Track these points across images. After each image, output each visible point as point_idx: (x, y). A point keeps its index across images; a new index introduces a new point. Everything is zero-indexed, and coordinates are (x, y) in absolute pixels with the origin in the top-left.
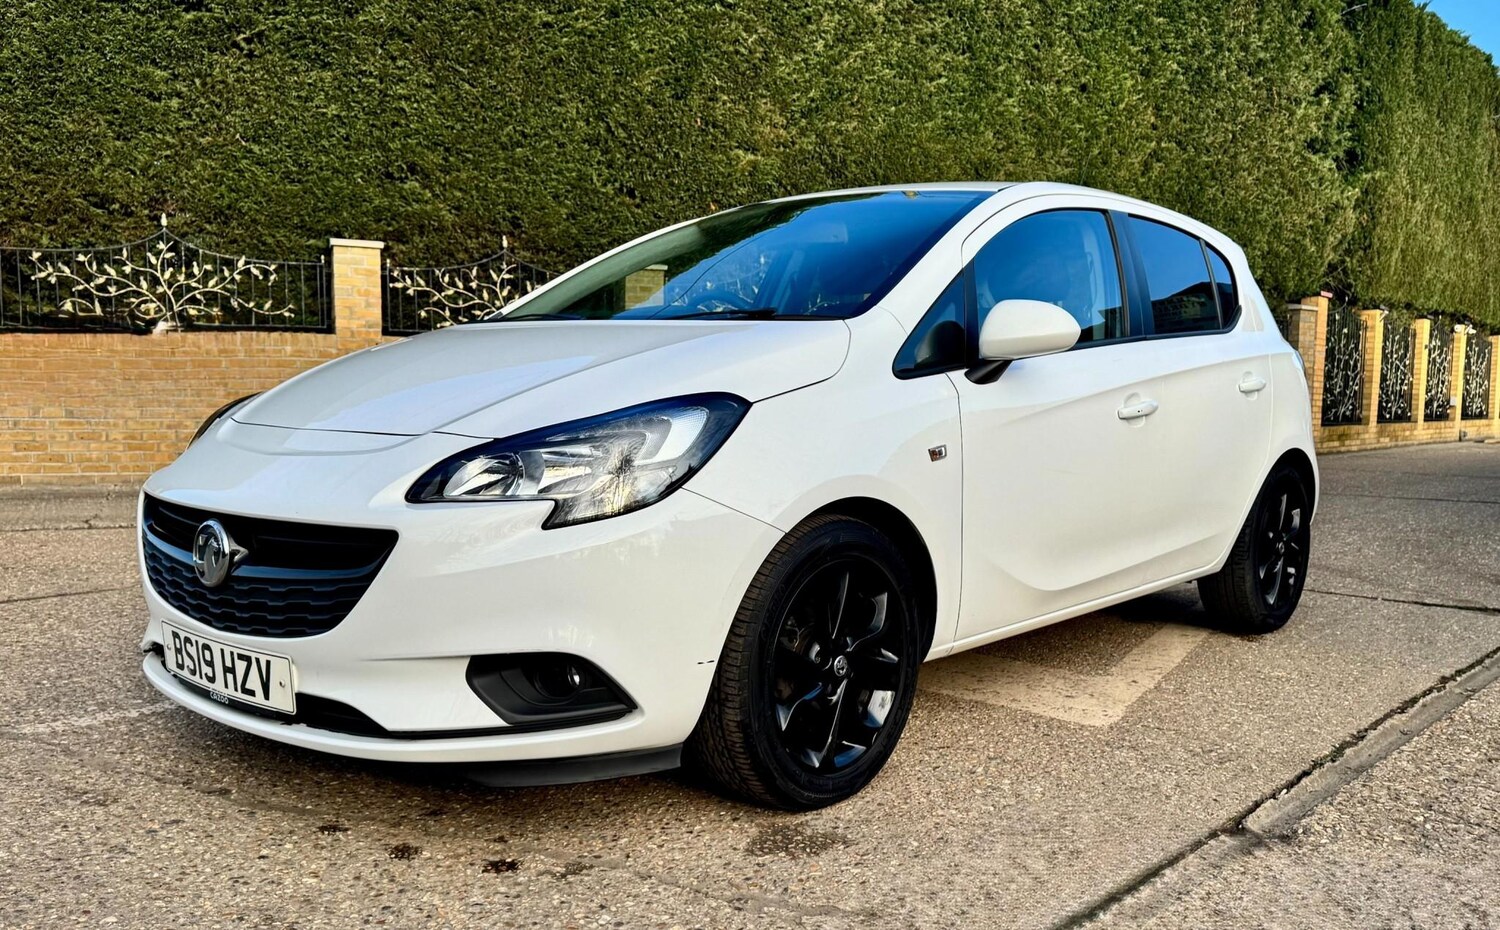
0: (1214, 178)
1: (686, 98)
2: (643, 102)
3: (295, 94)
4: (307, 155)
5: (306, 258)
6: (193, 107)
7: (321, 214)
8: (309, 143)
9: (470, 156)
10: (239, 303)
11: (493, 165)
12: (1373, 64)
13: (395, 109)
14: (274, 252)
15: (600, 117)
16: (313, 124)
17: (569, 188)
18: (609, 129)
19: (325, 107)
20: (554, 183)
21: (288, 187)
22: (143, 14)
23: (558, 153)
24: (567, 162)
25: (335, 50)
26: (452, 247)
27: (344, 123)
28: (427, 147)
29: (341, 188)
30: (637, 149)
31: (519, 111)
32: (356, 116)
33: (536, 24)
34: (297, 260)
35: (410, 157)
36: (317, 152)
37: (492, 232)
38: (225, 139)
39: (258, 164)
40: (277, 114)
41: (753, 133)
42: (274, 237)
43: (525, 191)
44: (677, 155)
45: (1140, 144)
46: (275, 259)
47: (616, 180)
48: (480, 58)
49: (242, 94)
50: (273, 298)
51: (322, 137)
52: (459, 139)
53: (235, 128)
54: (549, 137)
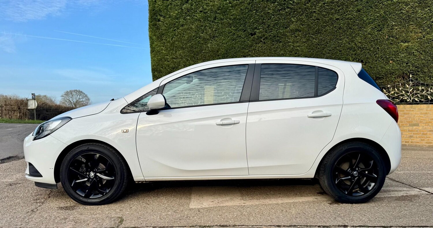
1: (382, 31)
2: (367, 34)
15: (353, 41)
18: (355, 44)
25: (282, 38)
30: (364, 48)
41: (407, 37)
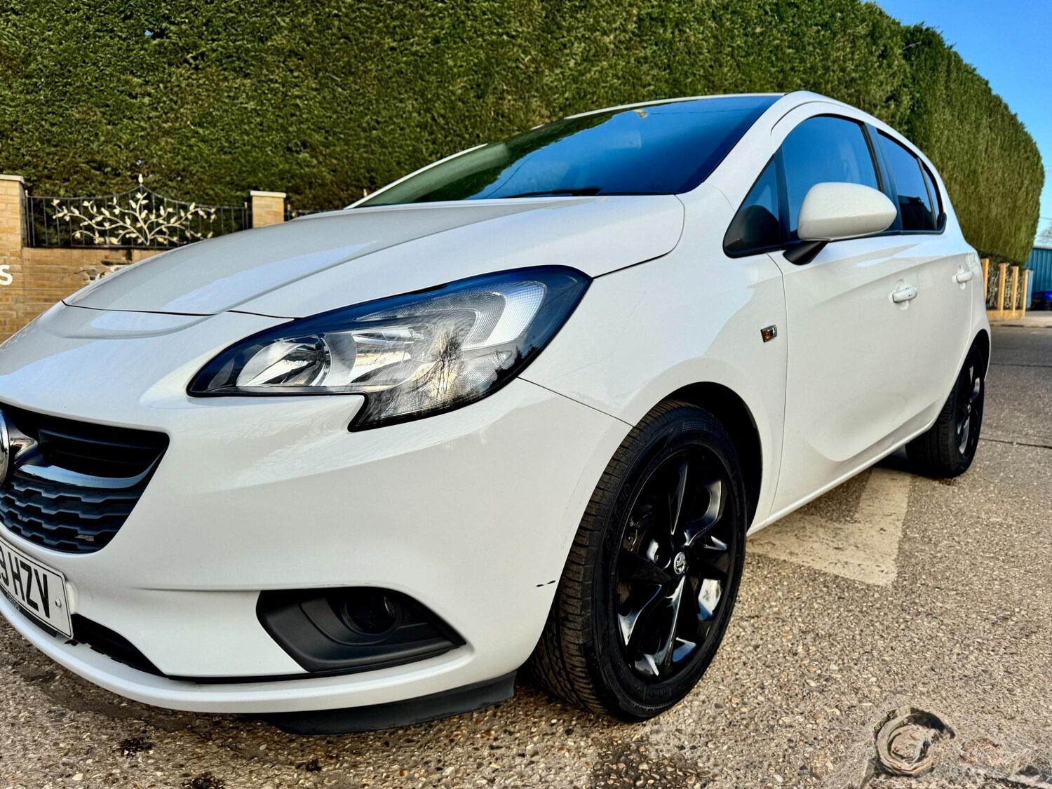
1: (484, 98)
2: (456, 100)
3: (226, 94)
4: (235, 136)
5: (235, 204)
6: (159, 103)
7: (245, 175)
8: (236, 127)
9: (342, 136)
10: (191, 235)
11: (357, 142)
12: (921, 83)
13: (293, 105)
14: (214, 200)
15: (428, 110)
16: (238, 115)
17: (407, 157)
18: (433, 119)
19: (247, 103)
20: (398, 154)
22: (124, 40)
23: (400, 135)
24: (406, 140)
25: (252, 65)
26: (331, 197)
27: (259, 114)
28: (314, 130)
29: (258, 158)
30: (452, 132)
31: (374, 106)
32: (266, 109)
33: (385, 48)
34: (229, 206)
35: (302, 137)
36: (242, 134)
37: (357, 187)
38: (180, 125)
39: (202, 141)
40: (214, 108)
41: (528, 121)
42: (213, 190)
43: (379, 159)
44: (478, 135)
46: (214, 205)
47: (438, 152)
48: (348, 71)
49: (191, 95)
50: (214, 231)
51: (245, 124)
52: (335, 124)
53: (186, 117)
54: (394, 123)
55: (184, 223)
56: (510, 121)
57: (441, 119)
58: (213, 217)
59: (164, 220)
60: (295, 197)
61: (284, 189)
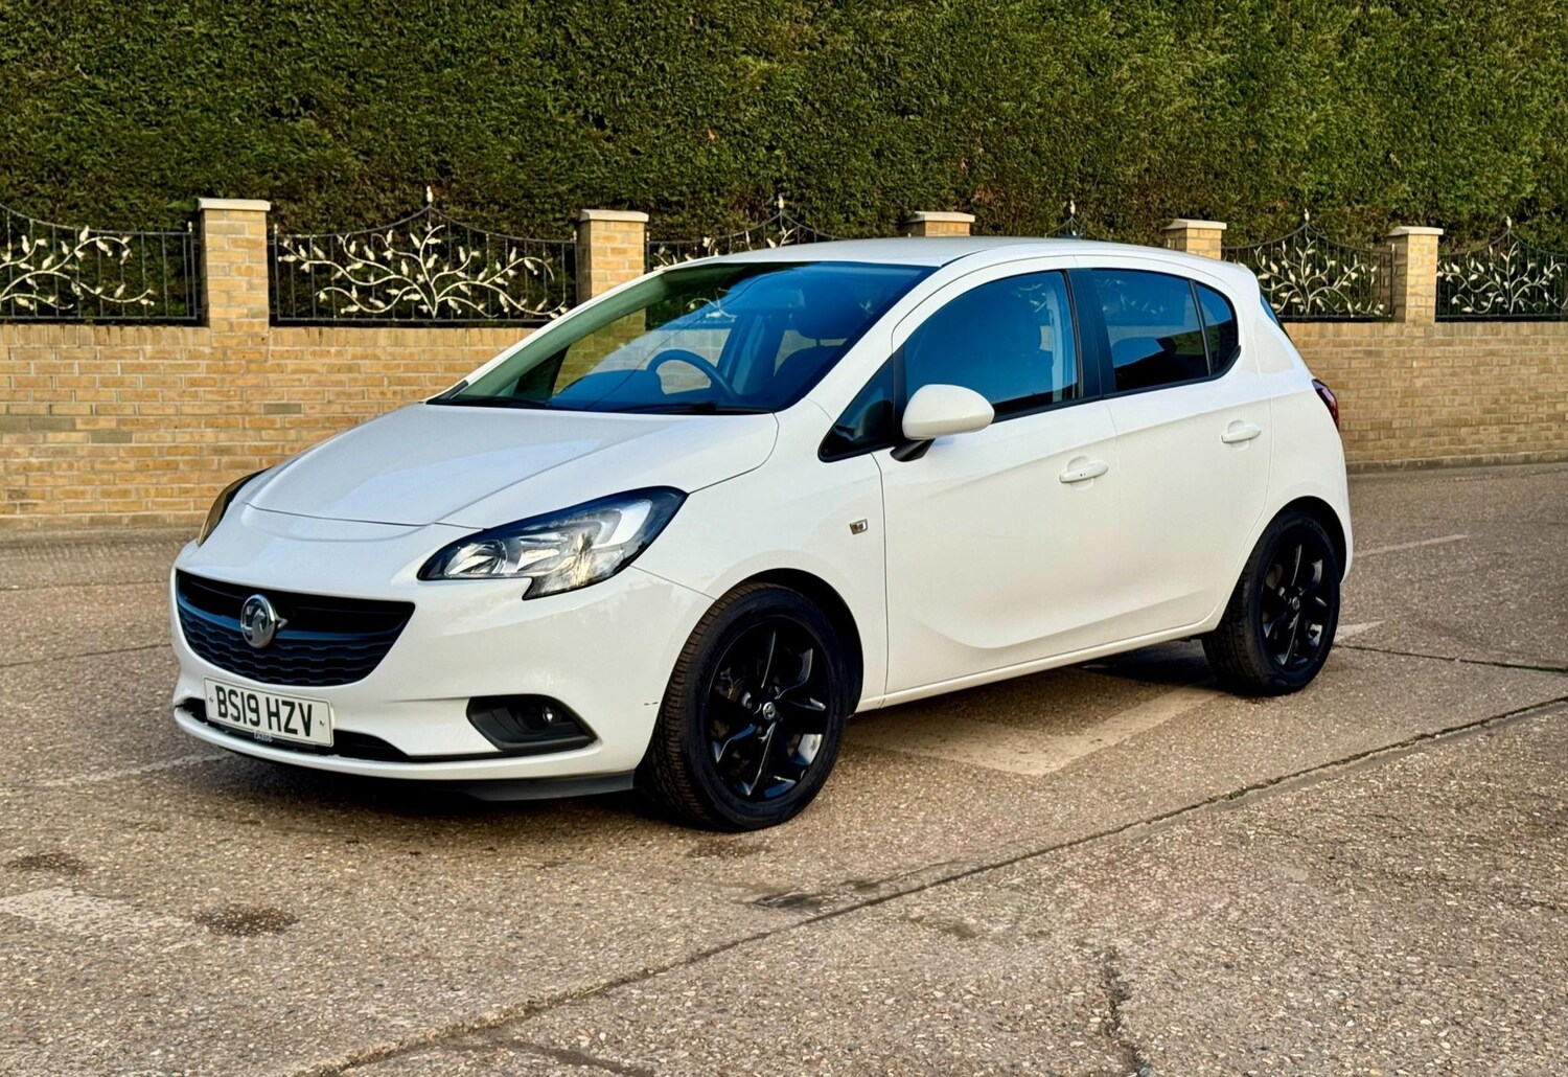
0: (1453, 54)
3: (150, 8)
4: (168, 89)
5: (168, 225)
7: (187, 167)
8: (170, 72)
9: (383, 82)
10: (83, 289)
11: (413, 93)
13: (283, 22)
14: (126, 219)
15: (556, 21)
16: (175, 47)
17: (515, 119)
18: (568, 37)
19: (191, 24)
20: (495, 114)
21: (144, 132)
23: (500, 73)
24: (513, 84)
26: (359, 204)
27: (216, 44)
28: (326, 72)
29: (213, 132)
30: (607, 62)
31: (447, 18)
32: (230, 34)
34: (157, 229)
35: (303, 87)
36: (181, 85)
37: (412, 183)
38: (61, 72)
39: (104, 102)
41: (766, 32)
42: (126, 199)
43: (456, 125)
44: (662, 68)
45: (1336, 13)
46: (128, 228)
47: (578, 106)
49: (82, 12)
50: (126, 281)
51: (187, 65)
52: (369, 59)
53: (73, 56)
54: (488, 52)
55: (69, 267)
56: (728, 35)
57: (584, 38)
58: (125, 254)
59: (28, 262)
60: (288, 208)
61: (266, 193)
